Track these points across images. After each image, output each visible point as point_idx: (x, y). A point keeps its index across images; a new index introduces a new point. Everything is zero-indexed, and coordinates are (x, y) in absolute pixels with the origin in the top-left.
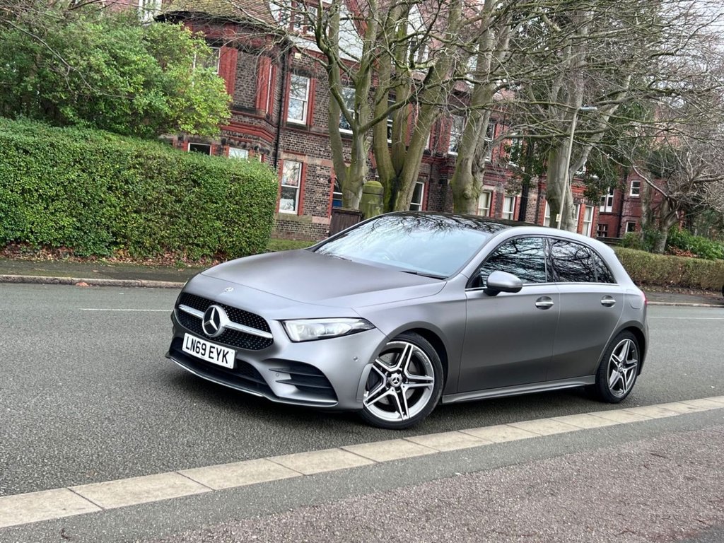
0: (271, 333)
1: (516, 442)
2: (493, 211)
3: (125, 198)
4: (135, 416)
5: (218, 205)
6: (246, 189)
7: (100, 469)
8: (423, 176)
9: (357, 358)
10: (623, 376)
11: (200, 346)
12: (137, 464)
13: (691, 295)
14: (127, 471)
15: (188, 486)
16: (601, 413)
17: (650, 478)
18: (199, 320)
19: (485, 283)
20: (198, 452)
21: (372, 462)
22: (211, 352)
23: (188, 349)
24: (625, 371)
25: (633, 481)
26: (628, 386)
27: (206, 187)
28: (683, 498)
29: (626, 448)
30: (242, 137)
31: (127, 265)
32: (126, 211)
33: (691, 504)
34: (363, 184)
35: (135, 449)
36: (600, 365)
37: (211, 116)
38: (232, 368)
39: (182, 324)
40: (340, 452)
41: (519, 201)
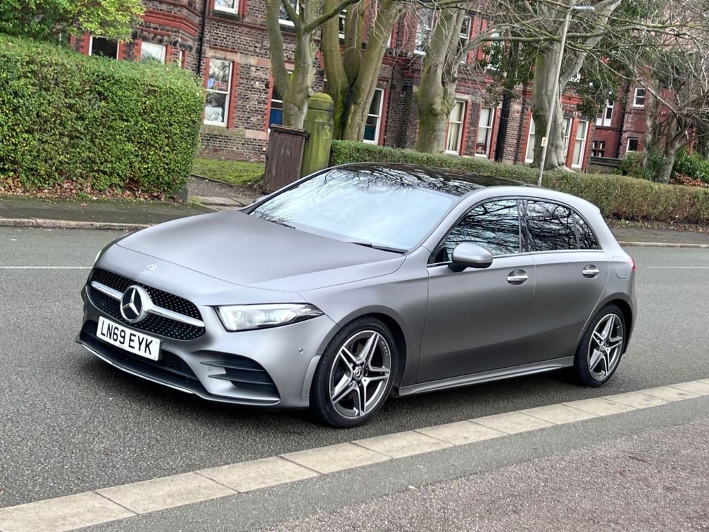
0: (202, 320)
1: (478, 444)
2: (467, 125)
3: (14, 115)
4: (42, 415)
5: (129, 124)
6: (164, 103)
7: (6, 486)
8: (383, 81)
9: (302, 350)
10: (606, 355)
11: (118, 333)
12: (47, 478)
13: (700, 233)
14: (37, 489)
15: (108, 509)
16: (578, 402)
17: (625, 488)
18: (117, 302)
19: (450, 256)
20: (117, 462)
21: (316, 474)
22: (131, 340)
23: (104, 335)
24: (608, 350)
25: (606, 492)
26: (611, 367)
27: (113, 101)
28: (658, 514)
29: (603, 450)
30: (157, 29)
31: (17, 198)
32: (15, 130)
33: (667, 522)
34: (309, 96)
35: (45, 460)
36: (580, 344)
37: (120, 13)
38: (156, 359)
39: (96, 304)
40: (280, 462)
41: (499, 113)
